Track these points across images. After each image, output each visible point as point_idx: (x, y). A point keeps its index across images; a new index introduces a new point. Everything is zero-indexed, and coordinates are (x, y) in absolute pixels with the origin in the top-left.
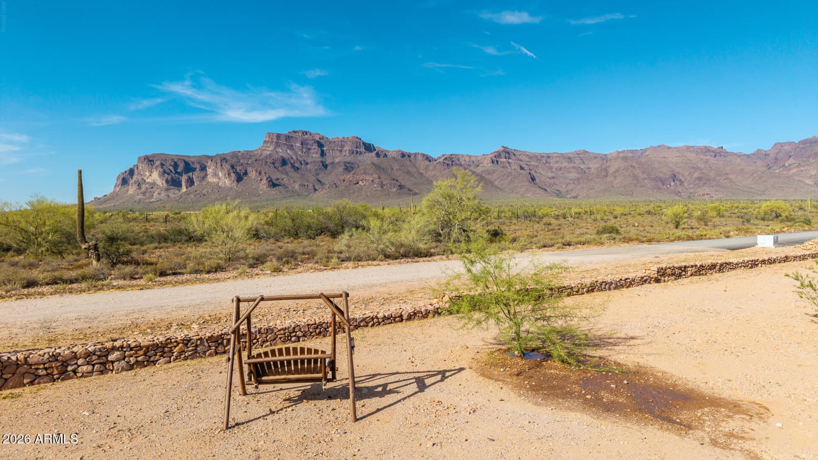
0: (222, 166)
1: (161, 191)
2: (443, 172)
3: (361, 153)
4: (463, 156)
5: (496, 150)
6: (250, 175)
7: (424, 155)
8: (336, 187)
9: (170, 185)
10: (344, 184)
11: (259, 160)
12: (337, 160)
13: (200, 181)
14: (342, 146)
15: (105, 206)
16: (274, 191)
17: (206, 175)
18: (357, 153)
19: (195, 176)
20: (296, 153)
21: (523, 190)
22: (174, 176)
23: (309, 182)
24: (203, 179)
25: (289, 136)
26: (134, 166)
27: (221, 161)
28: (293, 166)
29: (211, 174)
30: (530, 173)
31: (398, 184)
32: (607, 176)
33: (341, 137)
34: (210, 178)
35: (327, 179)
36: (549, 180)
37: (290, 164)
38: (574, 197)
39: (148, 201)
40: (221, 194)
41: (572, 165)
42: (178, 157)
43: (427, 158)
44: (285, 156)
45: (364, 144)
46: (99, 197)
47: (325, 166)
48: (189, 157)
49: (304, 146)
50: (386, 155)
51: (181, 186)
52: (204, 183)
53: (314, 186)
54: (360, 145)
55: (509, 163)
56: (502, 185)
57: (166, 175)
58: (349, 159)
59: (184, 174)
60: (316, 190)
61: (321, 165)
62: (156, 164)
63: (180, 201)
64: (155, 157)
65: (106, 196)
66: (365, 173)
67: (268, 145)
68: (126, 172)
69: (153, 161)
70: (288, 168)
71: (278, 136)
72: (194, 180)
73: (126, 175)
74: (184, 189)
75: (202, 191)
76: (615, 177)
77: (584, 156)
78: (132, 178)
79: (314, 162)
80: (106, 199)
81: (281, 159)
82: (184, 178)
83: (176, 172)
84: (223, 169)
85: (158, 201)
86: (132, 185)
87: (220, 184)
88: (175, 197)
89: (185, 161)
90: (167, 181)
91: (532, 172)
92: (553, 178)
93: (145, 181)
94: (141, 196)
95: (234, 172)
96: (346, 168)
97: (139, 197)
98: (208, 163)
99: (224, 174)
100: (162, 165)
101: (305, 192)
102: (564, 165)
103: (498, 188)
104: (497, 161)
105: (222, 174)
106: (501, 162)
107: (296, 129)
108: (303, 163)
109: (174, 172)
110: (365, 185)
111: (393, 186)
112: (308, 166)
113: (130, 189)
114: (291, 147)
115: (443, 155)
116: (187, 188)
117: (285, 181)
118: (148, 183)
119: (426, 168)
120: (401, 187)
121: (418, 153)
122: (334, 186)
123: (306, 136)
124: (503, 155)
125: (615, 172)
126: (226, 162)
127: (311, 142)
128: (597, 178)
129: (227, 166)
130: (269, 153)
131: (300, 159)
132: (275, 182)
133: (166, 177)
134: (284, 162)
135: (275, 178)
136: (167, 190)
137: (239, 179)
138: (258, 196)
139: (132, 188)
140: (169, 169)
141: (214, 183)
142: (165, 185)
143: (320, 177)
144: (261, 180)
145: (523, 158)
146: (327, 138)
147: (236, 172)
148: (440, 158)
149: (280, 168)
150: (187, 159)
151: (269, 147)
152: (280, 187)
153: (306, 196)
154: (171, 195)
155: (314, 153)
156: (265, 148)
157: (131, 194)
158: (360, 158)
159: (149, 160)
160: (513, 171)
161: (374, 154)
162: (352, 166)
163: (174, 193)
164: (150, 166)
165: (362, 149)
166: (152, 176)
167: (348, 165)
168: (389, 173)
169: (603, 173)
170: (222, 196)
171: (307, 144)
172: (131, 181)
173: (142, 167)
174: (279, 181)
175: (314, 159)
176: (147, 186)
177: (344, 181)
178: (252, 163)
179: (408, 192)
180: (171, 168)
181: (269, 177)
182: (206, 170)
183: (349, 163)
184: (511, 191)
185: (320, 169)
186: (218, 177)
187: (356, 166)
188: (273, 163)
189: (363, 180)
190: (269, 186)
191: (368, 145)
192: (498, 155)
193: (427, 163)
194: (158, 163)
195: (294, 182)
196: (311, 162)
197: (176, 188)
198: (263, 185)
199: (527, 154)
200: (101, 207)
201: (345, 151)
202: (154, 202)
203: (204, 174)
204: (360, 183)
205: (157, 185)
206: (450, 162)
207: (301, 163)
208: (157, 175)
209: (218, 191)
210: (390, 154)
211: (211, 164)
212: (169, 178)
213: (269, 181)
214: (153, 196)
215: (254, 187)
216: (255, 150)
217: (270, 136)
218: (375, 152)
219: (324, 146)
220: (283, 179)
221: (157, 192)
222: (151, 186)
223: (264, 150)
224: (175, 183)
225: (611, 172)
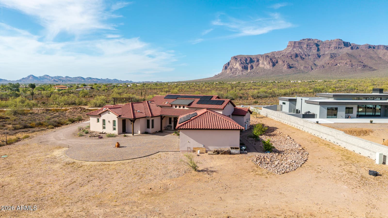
1: (240, 71)
3: (341, 48)
6: (279, 63)
7: (385, 46)
8: (324, 67)
9: (244, 69)
10: (328, 65)
11: (284, 55)
12: (326, 53)
13: (256, 67)
14: (330, 45)
16: (290, 70)
17: (259, 64)
18: (339, 48)
19: (254, 64)
20: (303, 51)
22: (245, 64)
23: (309, 65)
24: (258, 66)
25: (300, 42)
26: (230, 61)
27: (266, 57)
28: (301, 57)
29: (261, 63)
31: (363, 64)
33: (330, 40)
34: (260, 65)
35: (319, 62)
37: (299, 56)
39: (234, 76)
40: (265, 72)
42: (248, 56)
44: (298, 53)
45: (344, 43)
46: (216, 75)
47: (319, 56)
48: (252, 56)
49: (308, 47)
50: (358, 48)
51: (248, 69)
52: (258, 68)
53: (311, 67)
54: (341, 43)
57: (242, 64)
58: (333, 52)
59: (249, 64)
60: (312, 69)
61: (317, 56)
62: (238, 60)
63: (247, 76)
64: (238, 57)
65: (219, 74)
66: (341, 59)
67: (289, 48)
68: (226, 64)
69: (237, 59)
70: (298, 58)
71: (295, 42)
72: (254, 66)
74: (249, 71)
75: (257, 71)
78: (229, 66)
79: (313, 54)
80: (219, 76)
81: (295, 54)
82: (249, 66)
83: (246, 63)
84: (266, 60)
85: (238, 76)
87: (265, 68)
88: (245, 74)
90: (242, 67)
93: (233, 67)
94: (231, 74)
95: (271, 62)
96: (331, 57)
98: (260, 58)
99: (267, 63)
100: (241, 60)
101: (306, 70)
105: (266, 63)
107: (305, 38)
108: (307, 55)
109: (245, 63)
110: (341, 66)
111: (359, 65)
112: (310, 57)
114: (301, 48)
116: (250, 70)
117: (296, 65)
118: (235, 68)
120: (364, 66)
121: (381, 45)
122: (323, 67)
123: (310, 41)
126: (268, 57)
127: (312, 44)
129: (268, 59)
130: (289, 51)
131: (306, 53)
132: (291, 66)
134: (297, 56)
135: (291, 64)
136: (242, 71)
137: (274, 65)
138: (282, 73)
139: (228, 71)
140: (243, 62)
141: (262, 67)
142: (241, 69)
143: (316, 63)
144: (284, 65)
146: (322, 41)
147: (272, 62)
149: (294, 59)
150: (251, 57)
151: (290, 48)
152: (293, 68)
153: (307, 72)
154: (244, 73)
155: (313, 50)
157: (228, 74)
158: (340, 50)
159: (235, 58)
161: (349, 48)
162: (335, 55)
163: (245, 73)
164: (236, 61)
165: (343, 46)
166: (236, 65)
167: (333, 55)
168: (358, 58)
170: (265, 73)
171: (310, 45)
172: (228, 68)
173: (233, 61)
174: (293, 65)
175: (313, 53)
176: (234, 70)
177: (328, 64)
178: (281, 57)
179: (369, 69)
180: (244, 61)
181: (288, 63)
182: (259, 62)
183: (333, 54)
185: (316, 58)
186: (265, 65)
187: (338, 55)
188: (291, 57)
189: (340, 63)
190: (288, 68)
191: (346, 43)
194: (239, 59)
195: (301, 66)
196: (311, 55)
197: (246, 70)
198: (285, 68)
200: (217, 79)
201: (332, 47)
203: (258, 63)
204: (338, 65)
205: (238, 69)
207: (306, 55)
208: (238, 64)
209: (264, 71)
210: (361, 47)
211: (261, 58)
212: (243, 65)
213: (288, 66)
214: (236, 74)
215: (281, 68)
216: (283, 51)
217: (290, 43)
218: (351, 46)
219: (319, 45)
220: (295, 64)
221: (238, 72)
222: (236, 70)
223: (287, 50)
224: (245, 68)
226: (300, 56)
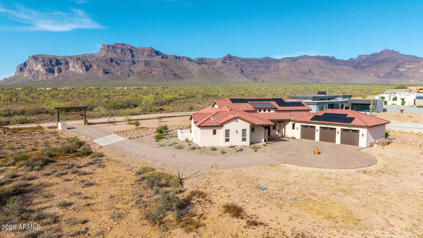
0: (77, 62)
1: (43, 75)
2: (197, 67)
3: (153, 56)
4: (207, 59)
5: (224, 56)
6: (93, 67)
7: (187, 58)
9: (48, 72)
10: (144, 73)
11: (98, 59)
12: (141, 60)
13: (65, 70)
14: (143, 52)
15: (11, 83)
16: (106, 76)
17: (69, 67)
18: (151, 56)
19: (63, 67)
20: (118, 56)
21: (237, 77)
22: (50, 67)
23: (125, 71)
24: (67, 69)
25: (114, 46)
26: (26, 61)
27: (77, 59)
28: (117, 63)
29: (71, 66)
30: (241, 69)
31: (173, 73)
32: (278, 71)
33: (142, 47)
34: (71, 68)
35: (136, 69)
36: (250, 72)
38: (262, 81)
39: (36, 80)
41: (262, 65)
42: (52, 57)
43: (189, 59)
44: (112, 57)
45: (155, 51)
46: (7, 78)
47: (134, 63)
48: (58, 56)
49: (123, 52)
50: (167, 58)
51: (54, 72)
52: (68, 71)
53: (128, 73)
54: (153, 51)
55: (231, 63)
56: (227, 74)
57: (45, 66)
58: (147, 59)
59: (55, 66)
60: (129, 75)
61: (132, 62)
62: (40, 61)
63: (54, 81)
64: (38, 56)
65: (10, 77)
66: (156, 67)
67: (103, 51)
68: (22, 64)
69: (38, 59)
70: (114, 63)
71: (108, 46)
72: (62, 69)
73: (23, 66)
74: (56, 74)
75: (67, 75)
76: (282, 71)
77: (268, 60)
78: (26, 68)
79: (128, 60)
80: (11, 79)
81: (110, 59)
82: (56, 68)
83: (51, 65)
84: (78, 64)
85: (42, 81)
86: (26, 72)
87: (77, 72)
88: (51, 79)
89: (56, 59)
90: (46, 70)
91: (242, 68)
92: (252, 71)
93: (33, 69)
94: (31, 78)
95: (84, 66)
96: (145, 64)
97: (30, 79)
98: (69, 60)
99: (79, 66)
100: (43, 61)
101: (124, 76)
102: (258, 64)
103: (225, 76)
104: (225, 62)
105: (77, 66)
106: (227, 62)
107: (118, 43)
108: (122, 61)
109: (50, 65)
110: (156, 73)
111: (170, 74)
112: (125, 63)
113: (25, 74)
114: (115, 52)
115: (198, 58)
116: (58, 74)
117: (113, 71)
118: (35, 71)
119: (188, 66)
120: (175, 75)
121: (184, 57)
122: (139, 74)
123: (123, 46)
124: (228, 58)
125: (282, 69)
126: (80, 60)
127: (127, 50)
128: (273, 71)
129: (80, 62)
130: (103, 55)
131: (121, 59)
132: (107, 71)
133: (46, 68)
134: (112, 60)
135: (107, 69)
136: (46, 74)
137: (87, 69)
138: (98, 79)
139: (26, 73)
141: (73, 71)
142: (45, 72)
143: (131, 69)
144: (99, 70)
145: (239, 61)
146: (135, 47)
147: (85, 66)
148: (195, 59)
149: (110, 64)
150: (57, 58)
151: (103, 52)
152: (110, 74)
153: (124, 79)
154: (49, 77)
155: (128, 56)
156: (101, 52)
157: (25, 77)
158: (153, 59)
159: (36, 58)
160: (232, 67)
161: (160, 56)
162: (149, 63)
163: (50, 76)
164: (36, 61)
165: (154, 54)
166: (38, 66)
167: (147, 62)
168: (169, 67)
169: (276, 69)
170: (78, 78)
171: (124, 51)
172: (25, 70)
173: (31, 62)
174: (109, 70)
175: (128, 59)
176: (35, 72)
177: (144, 71)
178: (94, 61)
179: (179, 77)
180: (48, 63)
181: (104, 68)
182: (69, 64)
183: (147, 61)
184: (231, 78)
185: (131, 64)
186: (75, 68)
187: (151, 63)
188: (106, 61)
189: (155, 70)
190: (104, 73)
191: (157, 52)
192: (225, 59)
193: (189, 62)
194: (40, 60)
195: (117, 71)
196: (126, 61)
197: (52, 74)
198: (101, 73)
199: (240, 58)
200: (8, 83)
201: (145, 55)
202: (39, 81)
203: (67, 66)
204: (153, 72)
205: (41, 72)
206: (201, 62)
207: (121, 61)
208: (40, 66)
209: (76, 76)
210: (169, 57)
211: (71, 61)
212: (47, 68)
213: (104, 71)
214: (38, 78)
215: (96, 74)
216: (96, 54)
217: (103, 46)
218: (161, 55)
219: (133, 52)
220: (111, 70)
221: (41, 76)
222: (37, 73)
223: (101, 53)
224: (51, 71)
225: (280, 68)
226: (116, 61)
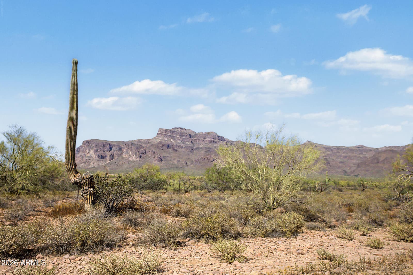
0: (131, 148)
1: (95, 162)
3: (216, 142)
5: (303, 143)
6: (147, 154)
9: (100, 159)
10: (205, 161)
11: (154, 145)
12: (201, 146)
13: (118, 157)
14: (205, 138)
16: (161, 164)
18: (214, 142)
19: (116, 153)
20: (176, 141)
22: (102, 153)
23: (183, 159)
24: (120, 156)
25: (172, 131)
26: (80, 146)
27: (131, 145)
28: (174, 149)
29: (125, 153)
33: (204, 132)
34: (124, 155)
35: (194, 157)
36: (338, 164)
38: (356, 176)
39: (86, 167)
40: (130, 165)
41: (354, 155)
42: (106, 142)
44: (169, 143)
45: (218, 136)
47: (193, 150)
48: (112, 142)
49: (181, 137)
50: (231, 144)
51: (106, 159)
52: (120, 158)
53: (186, 162)
54: (216, 137)
57: (98, 152)
58: (208, 146)
59: (108, 152)
60: (187, 164)
61: (191, 149)
62: (93, 146)
64: (92, 141)
67: (160, 136)
69: (91, 144)
70: (171, 150)
71: (166, 131)
72: (115, 156)
74: (108, 161)
75: (119, 162)
76: (384, 163)
77: (362, 149)
78: (78, 153)
79: (187, 147)
81: (167, 145)
82: (108, 155)
83: (105, 151)
84: (132, 150)
85: (92, 168)
86: (78, 158)
87: (130, 159)
88: (103, 166)
89: (109, 144)
90: (99, 156)
91: (327, 158)
92: (341, 162)
93: (86, 155)
94: (83, 164)
95: (138, 152)
96: (206, 151)
98: (123, 146)
100: (96, 146)
101: (180, 165)
102: (349, 154)
105: (131, 152)
107: (177, 127)
108: (180, 147)
112: (183, 150)
114: (173, 138)
116: (110, 161)
117: (169, 158)
118: (88, 157)
123: (183, 131)
126: (134, 145)
127: (186, 135)
128: (371, 164)
129: (134, 148)
130: (160, 140)
131: (178, 145)
132: (162, 159)
133: (98, 154)
134: (168, 147)
135: (163, 156)
136: (98, 161)
137: (141, 156)
141: (126, 158)
142: (97, 158)
143: (190, 157)
144: (154, 157)
145: (322, 149)
146: (195, 133)
149: (166, 150)
150: (111, 143)
153: (181, 168)
154: (100, 164)
155: (186, 142)
158: (215, 145)
159: (89, 143)
162: (210, 150)
163: (102, 163)
164: (89, 146)
165: (217, 140)
166: (90, 152)
167: (208, 150)
169: (376, 161)
171: (183, 136)
173: (85, 147)
174: (165, 158)
175: (187, 145)
177: (205, 159)
178: (150, 147)
180: (102, 148)
181: (159, 155)
182: (122, 150)
183: (208, 148)
185: (190, 152)
186: (129, 155)
187: (213, 150)
188: (162, 147)
189: (217, 159)
190: (159, 161)
191: (220, 137)
192: (304, 146)
195: (174, 159)
196: (185, 147)
197: (104, 160)
198: (156, 161)
199: (324, 146)
201: (206, 141)
202: (90, 168)
203: (121, 152)
204: (215, 161)
205: (93, 158)
207: (178, 147)
208: (93, 152)
209: (129, 163)
211: (125, 147)
212: (100, 154)
213: (159, 158)
214: (90, 164)
215: (150, 161)
216: (152, 139)
217: (161, 130)
218: (225, 142)
220: (167, 157)
221: (92, 163)
222: (89, 159)
223: (157, 139)
224: (103, 157)
225: (381, 160)
226: (173, 147)
